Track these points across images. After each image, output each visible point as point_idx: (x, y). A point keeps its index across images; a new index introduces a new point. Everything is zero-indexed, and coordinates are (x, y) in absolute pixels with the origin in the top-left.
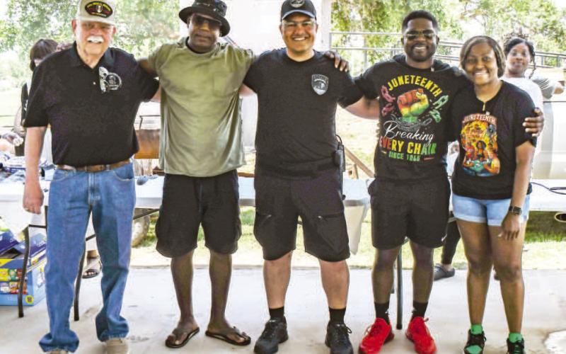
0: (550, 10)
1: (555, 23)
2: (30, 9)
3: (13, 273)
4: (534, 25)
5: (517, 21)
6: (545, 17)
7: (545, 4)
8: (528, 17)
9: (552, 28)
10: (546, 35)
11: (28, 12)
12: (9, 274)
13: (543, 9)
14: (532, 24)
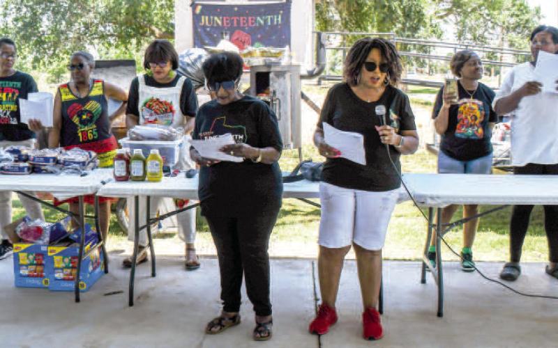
0: (523, 9)
1: (527, 21)
2: (24, 10)
3: (67, 260)
4: (506, 24)
5: (489, 20)
6: (517, 16)
7: (518, 3)
8: (501, 17)
9: (524, 27)
10: (519, 33)
11: (22, 13)
12: (63, 261)
13: (516, 8)
14: (504, 23)
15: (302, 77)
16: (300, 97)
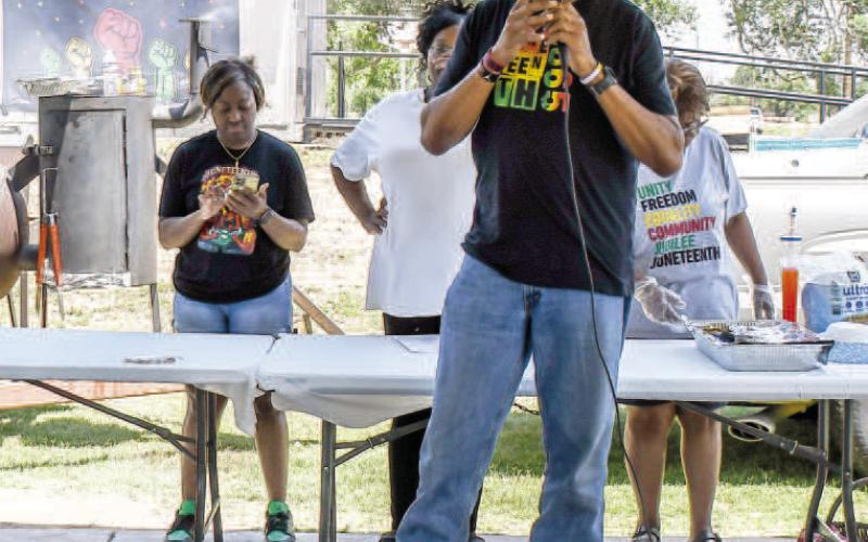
15: (157, 123)
16: (153, 166)
